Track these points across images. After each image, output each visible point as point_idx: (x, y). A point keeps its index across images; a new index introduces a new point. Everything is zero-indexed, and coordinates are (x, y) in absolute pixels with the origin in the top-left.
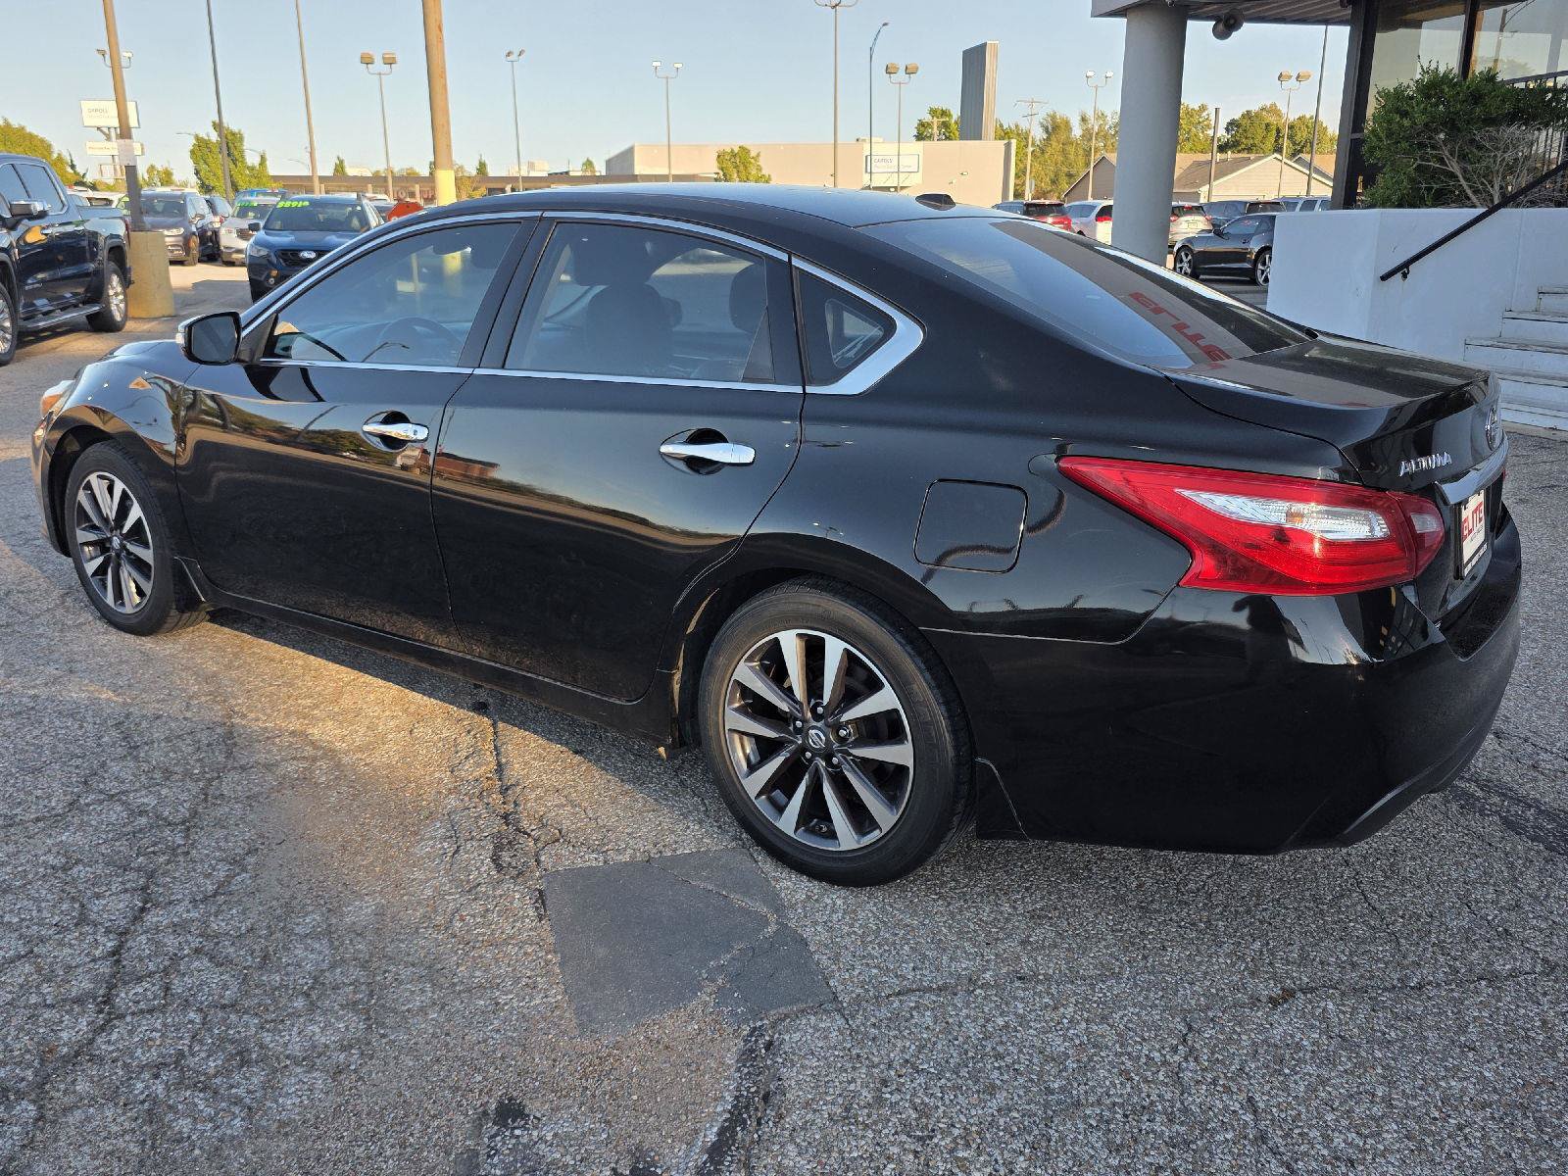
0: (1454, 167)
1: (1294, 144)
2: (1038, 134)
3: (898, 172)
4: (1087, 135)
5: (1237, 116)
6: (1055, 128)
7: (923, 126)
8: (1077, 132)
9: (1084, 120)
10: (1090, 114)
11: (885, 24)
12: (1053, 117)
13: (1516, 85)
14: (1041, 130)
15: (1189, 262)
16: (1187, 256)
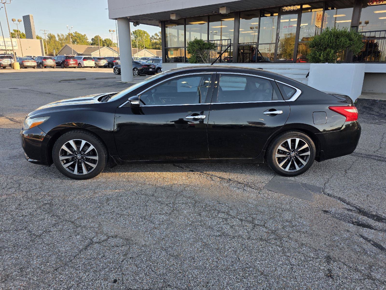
0: (201, 56)
1: (107, 44)
2: (47, 38)
3: (5, 46)
4: (60, 39)
5: (93, 37)
6: (51, 37)
7: (12, 34)
8: (57, 39)
9: (58, 36)
10: (60, 34)
11: (2, 7)
12: (50, 34)
13: (205, 42)
14: (48, 37)
15: (118, 70)
16: (117, 69)
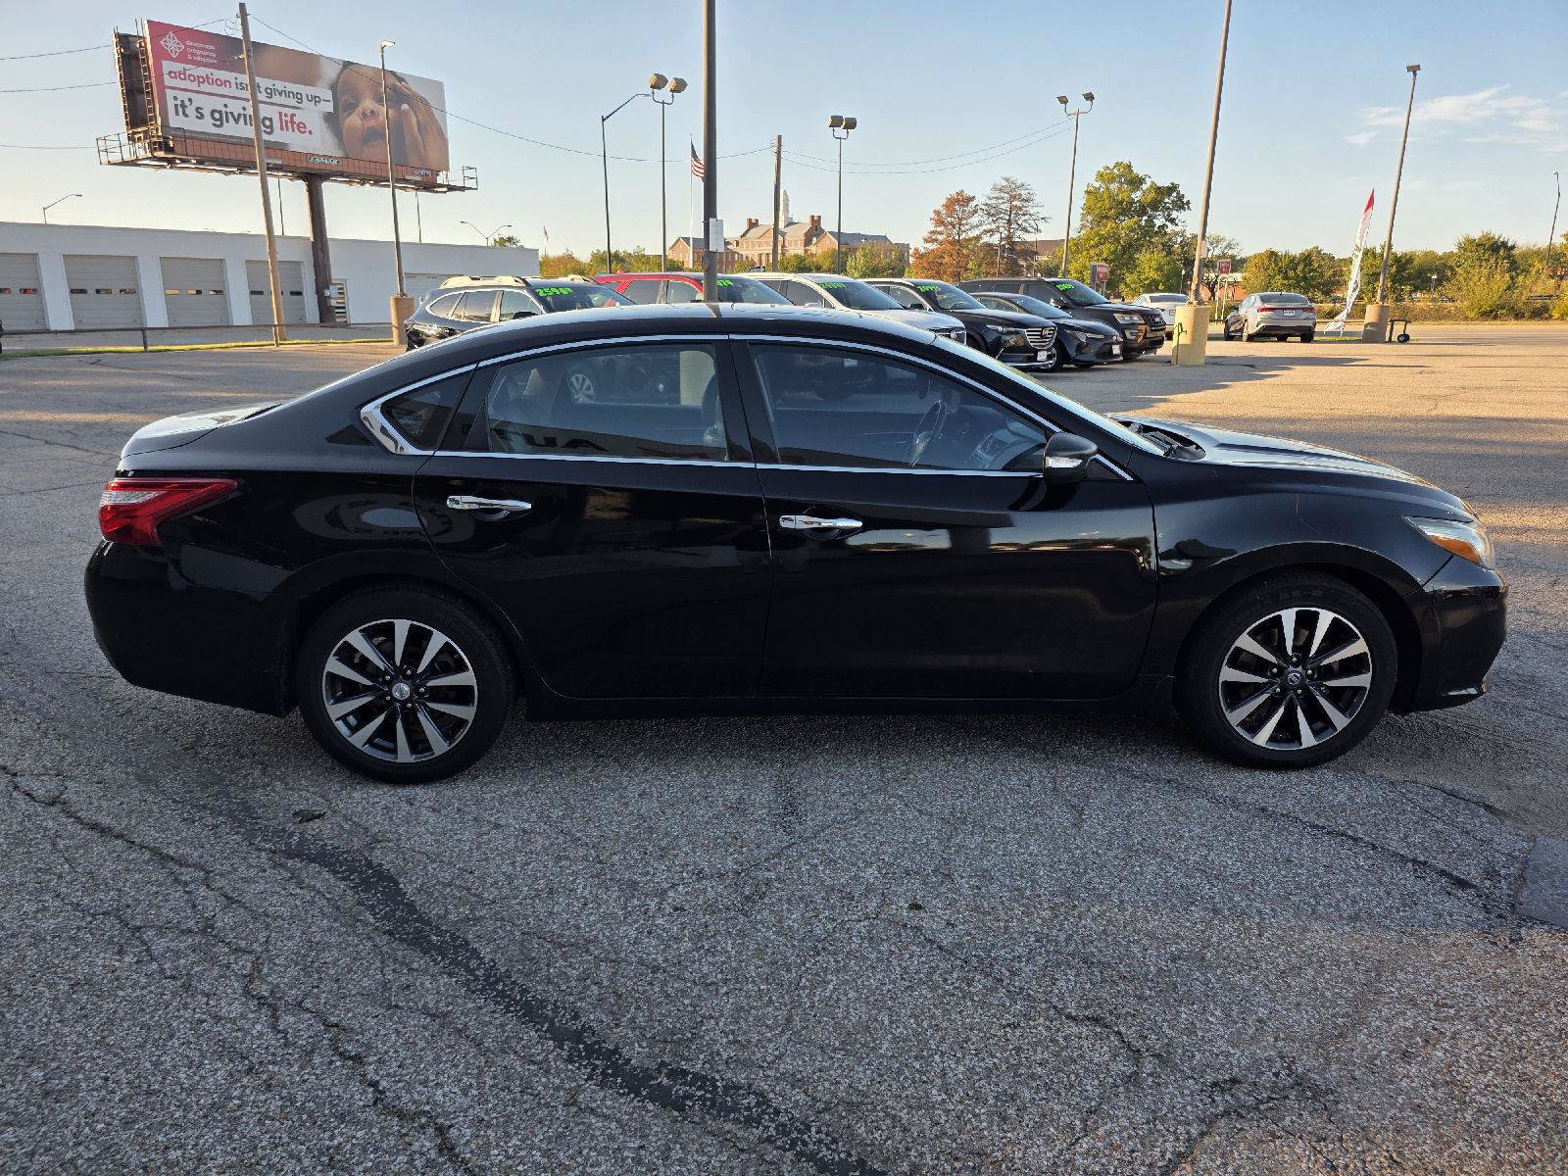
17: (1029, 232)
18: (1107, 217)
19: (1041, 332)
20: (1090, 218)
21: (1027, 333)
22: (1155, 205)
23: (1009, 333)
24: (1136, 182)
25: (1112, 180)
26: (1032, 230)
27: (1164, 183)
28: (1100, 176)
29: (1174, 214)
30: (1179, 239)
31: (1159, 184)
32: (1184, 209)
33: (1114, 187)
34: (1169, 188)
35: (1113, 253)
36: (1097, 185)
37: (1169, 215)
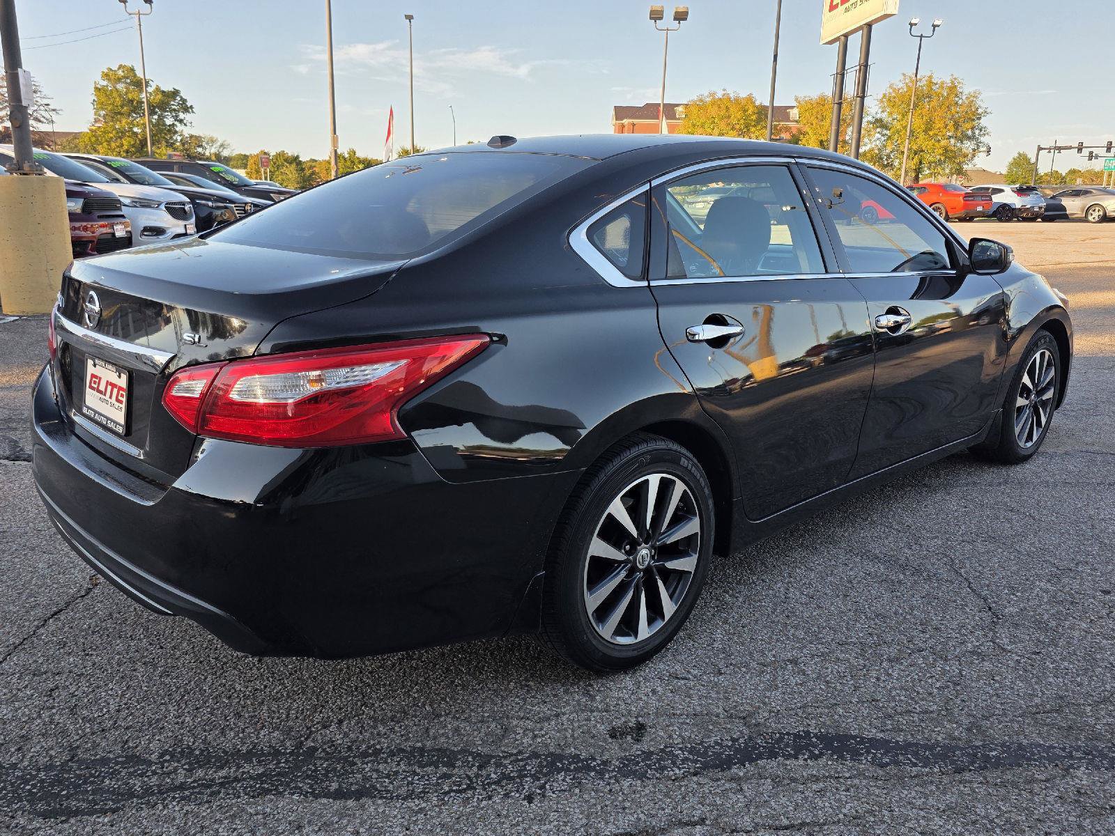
17: (40, 121)
18: (120, 113)
19: (244, 207)
20: (102, 113)
21: (235, 208)
22: (163, 106)
23: (218, 208)
24: (139, 84)
25: (119, 80)
26: (45, 121)
27: (167, 88)
28: (106, 76)
29: (181, 116)
30: (179, 138)
31: (162, 89)
32: (189, 112)
33: (121, 86)
34: (173, 93)
35: (133, 146)
36: (105, 83)
37: (177, 116)
